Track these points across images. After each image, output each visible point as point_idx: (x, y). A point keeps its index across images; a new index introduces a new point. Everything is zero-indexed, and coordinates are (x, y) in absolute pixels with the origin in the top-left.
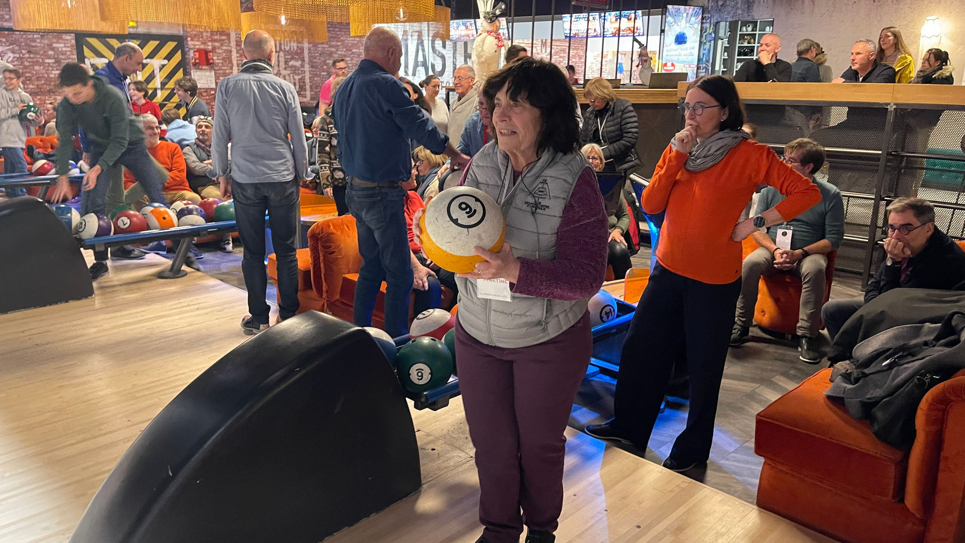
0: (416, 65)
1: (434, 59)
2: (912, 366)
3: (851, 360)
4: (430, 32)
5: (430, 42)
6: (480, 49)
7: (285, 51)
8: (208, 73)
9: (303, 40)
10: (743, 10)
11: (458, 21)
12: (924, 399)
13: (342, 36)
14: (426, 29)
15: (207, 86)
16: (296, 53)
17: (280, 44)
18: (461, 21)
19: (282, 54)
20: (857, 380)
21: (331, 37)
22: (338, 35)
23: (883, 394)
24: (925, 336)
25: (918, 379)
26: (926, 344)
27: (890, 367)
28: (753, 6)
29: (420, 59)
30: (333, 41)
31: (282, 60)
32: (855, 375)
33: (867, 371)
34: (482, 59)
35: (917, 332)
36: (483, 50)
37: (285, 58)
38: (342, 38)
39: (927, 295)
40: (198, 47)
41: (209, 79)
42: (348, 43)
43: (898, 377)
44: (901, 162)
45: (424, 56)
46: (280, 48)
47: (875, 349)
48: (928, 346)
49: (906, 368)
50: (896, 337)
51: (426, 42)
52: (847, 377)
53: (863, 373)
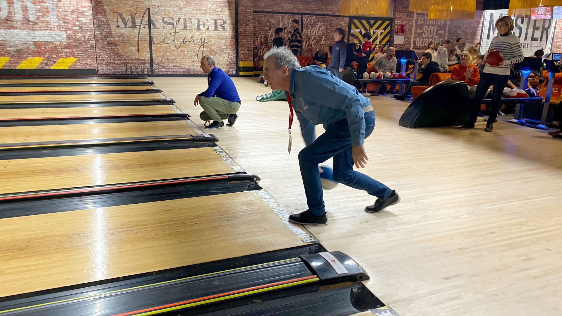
8: (401, 37)
15: (400, 43)
16: (443, 26)
19: (436, 27)
37: (437, 29)
40: (399, 23)
41: (401, 40)
46: (436, 24)
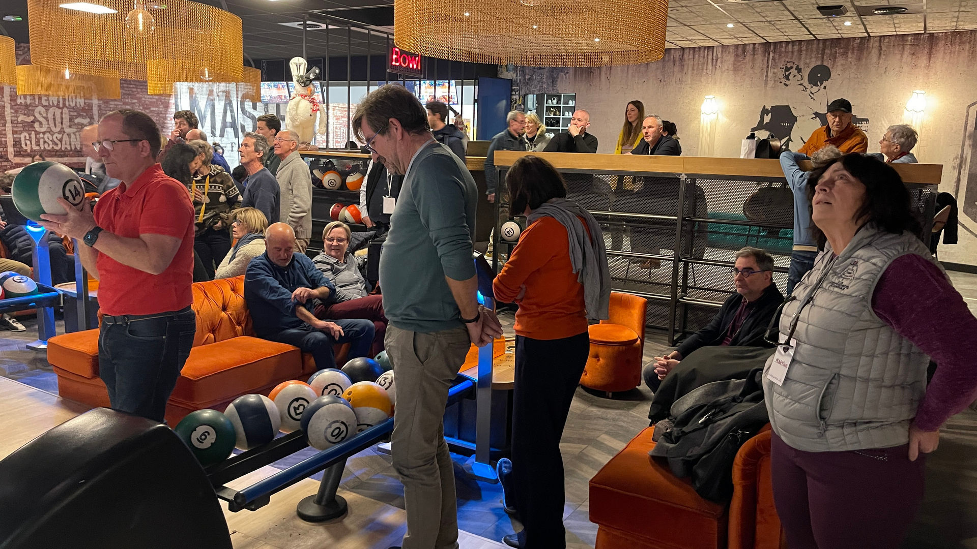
0: (224, 126)
1: (244, 121)
2: (725, 423)
3: (670, 418)
4: (239, 93)
5: (239, 103)
6: (294, 113)
7: (69, 107)
9: (92, 96)
10: (548, 85)
11: (269, 83)
12: (738, 455)
13: (138, 93)
14: (235, 89)
16: (83, 110)
17: (64, 100)
18: (272, 83)
19: (66, 110)
20: (678, 439)
21: (124, 94)
22: (133, 91)
23: (702, 452)
24: (732, 391)
25: (731, 435)
26: (734, 400)
27: (706, 424)
28: (556, 81)
29: (229, 119)
30: (128, 98)
31: (66, 117)
32: (675, 434)
33: (685, 429)
34: (297, 123)
35: (724, 388)
36: (297, 114)
37: (69, 115)
38: (138, 95)
39: (730, 351)
42: (145, 101)
43: (713, 434)
44: (694, 226)
45: (233, 117)
46: (64, 105)
47: (689, 406)
48: (736, 402)
49: (719, 425)
50: (707, 394)
51: (234, 103)
52: (668, 437)
53: (683, 432)
